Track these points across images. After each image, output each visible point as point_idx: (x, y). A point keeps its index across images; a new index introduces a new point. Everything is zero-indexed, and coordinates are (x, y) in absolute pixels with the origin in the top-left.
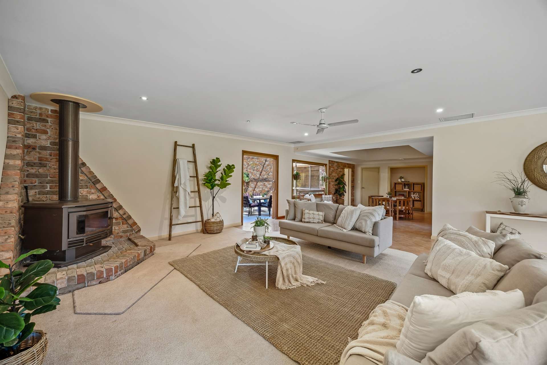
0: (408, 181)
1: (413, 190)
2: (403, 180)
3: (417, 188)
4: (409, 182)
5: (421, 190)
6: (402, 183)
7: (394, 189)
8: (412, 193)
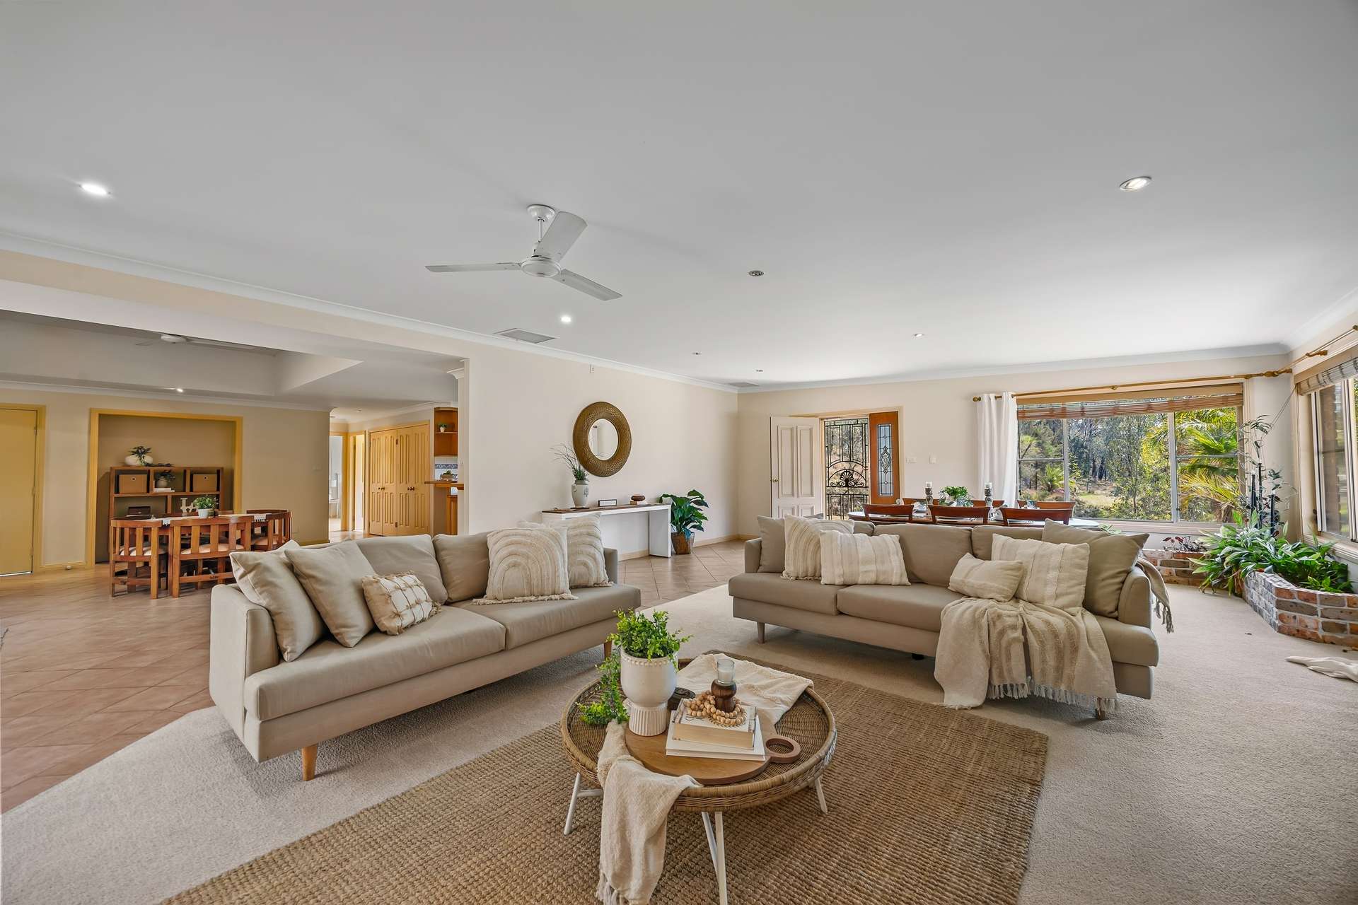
0: (166, 463)
1: (191, 490)
2: (148, 459)
3: (204, 484)
4: (168, 465)
5: (218, 490)
6: (148, 468)
7: (113, 490)
8: (184, 500)
